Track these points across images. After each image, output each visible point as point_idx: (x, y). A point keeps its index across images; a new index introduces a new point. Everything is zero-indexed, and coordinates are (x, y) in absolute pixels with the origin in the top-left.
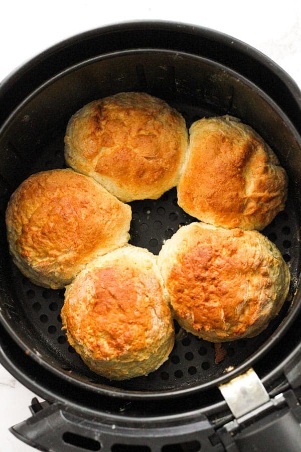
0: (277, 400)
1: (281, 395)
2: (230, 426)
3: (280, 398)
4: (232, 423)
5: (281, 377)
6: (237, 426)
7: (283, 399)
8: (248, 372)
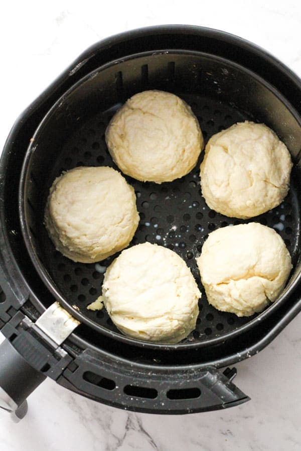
0: (60, 351)
1: (66, 353)
2: (27, 321)
3: (63, 353)
4: (30, 321)
5: (81, 349)
6: (29, 325)
7: (63, 356)
8: (76, 321)
